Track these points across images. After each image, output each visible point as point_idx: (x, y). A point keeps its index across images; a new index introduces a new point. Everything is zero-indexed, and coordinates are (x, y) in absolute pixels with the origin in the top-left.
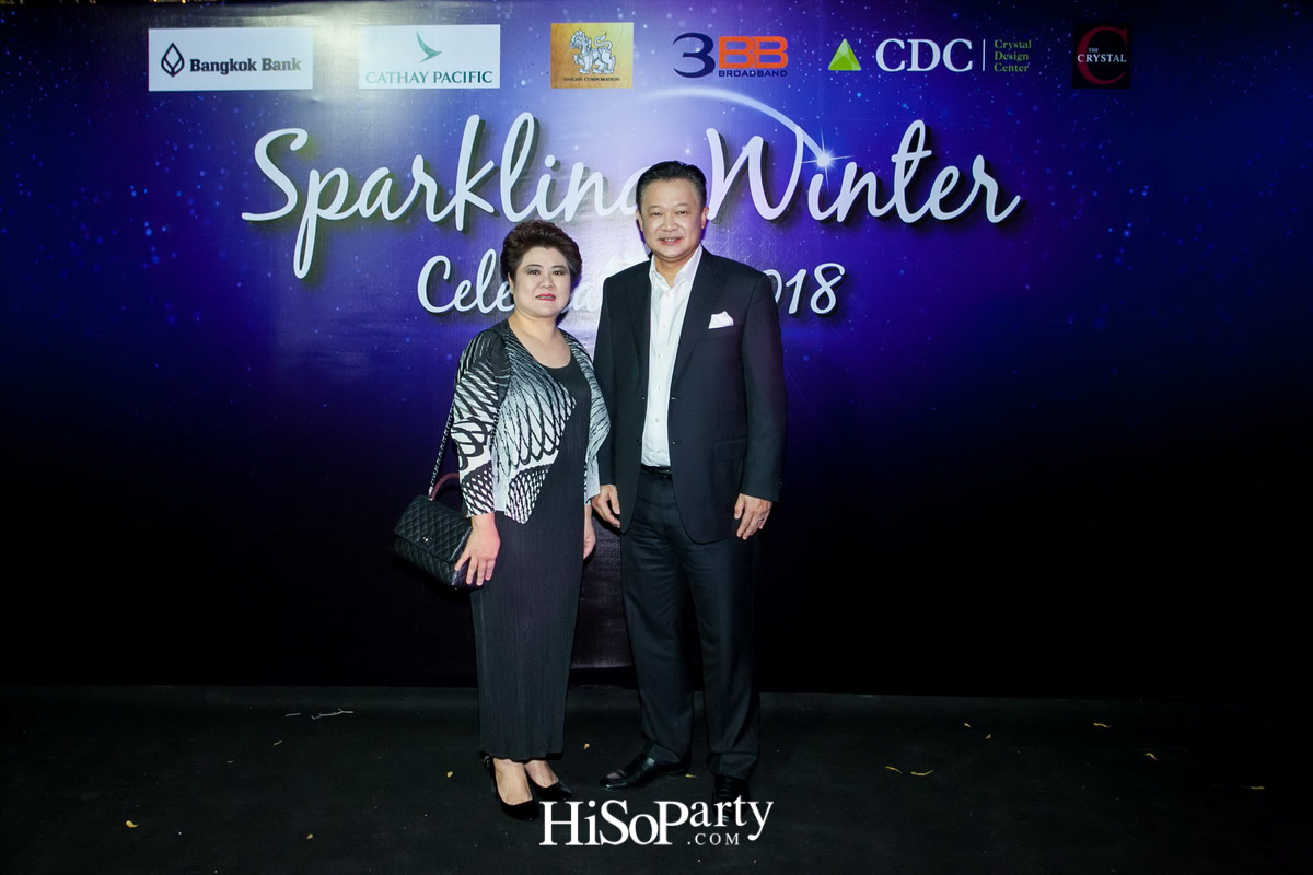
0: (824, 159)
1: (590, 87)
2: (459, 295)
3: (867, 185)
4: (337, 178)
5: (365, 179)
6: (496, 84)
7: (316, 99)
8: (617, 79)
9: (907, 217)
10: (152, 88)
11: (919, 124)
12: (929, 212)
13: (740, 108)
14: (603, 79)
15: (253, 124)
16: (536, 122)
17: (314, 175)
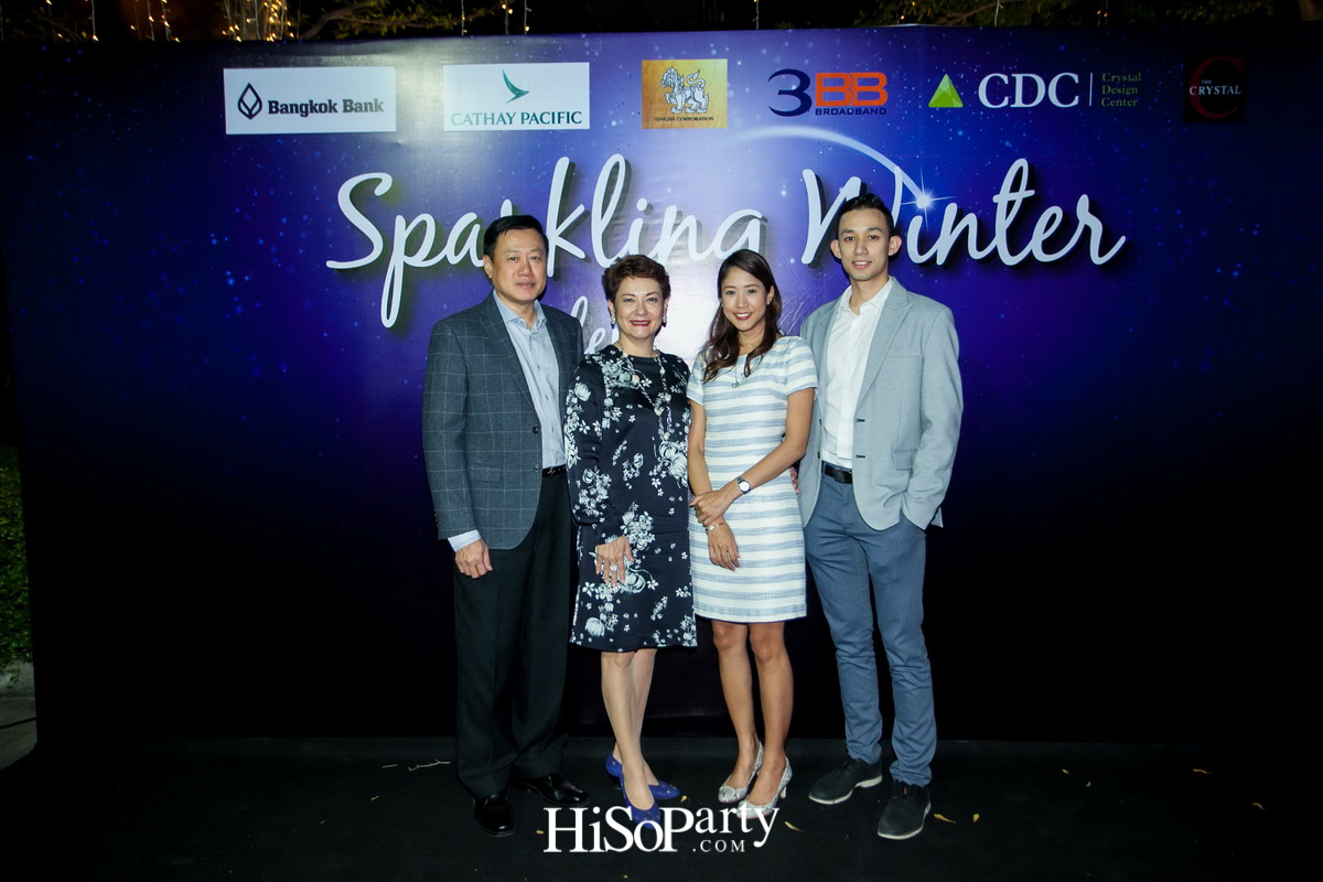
0: (924, 200)
1: (682, 126)
3: (967, 228)
4: (424, 224)
5: (453, 225)
6: (586, 125)
7: (400, 142)
8: (711, 119)
9: (1009, 260)
10: (229, 131)
11: (1022, 163)
12: (1031, 254)
13: (837, 147)
14: (696, 119)
15: (335, 168)
16: (627, 164)
17: (400, 221)
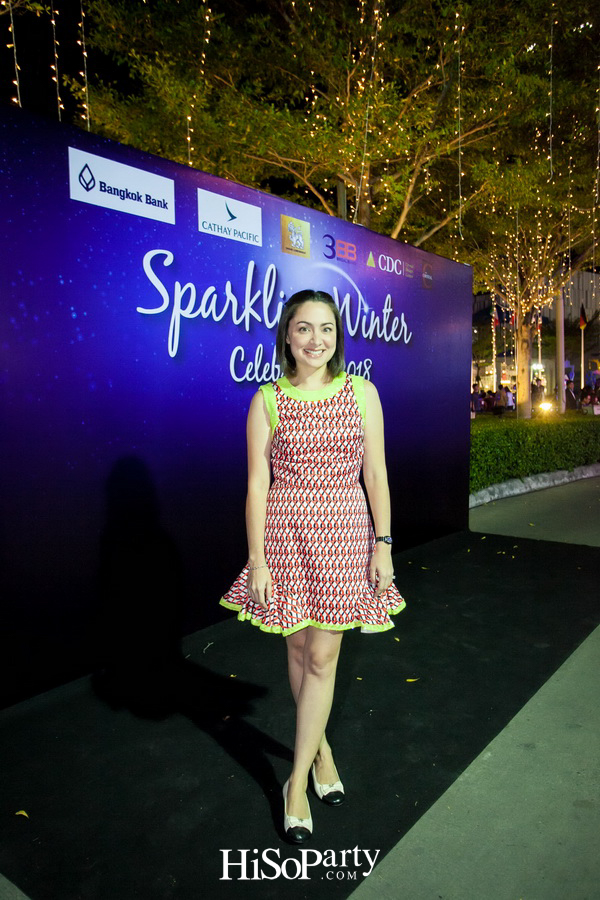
0: (366, 308)
1: (295, 254)
2: (248, 371)
3: (377, 322)
4: (189, 289)
5: (205, 292)
6: (260, 244)
8: (305, 253)
9: (387, 339)
10: (73, 196)
11: (390, 296)
12: (392, 337)
14: (300, 252)
15: (141, 241)
16: (277, 270)
17: (177, 285)
